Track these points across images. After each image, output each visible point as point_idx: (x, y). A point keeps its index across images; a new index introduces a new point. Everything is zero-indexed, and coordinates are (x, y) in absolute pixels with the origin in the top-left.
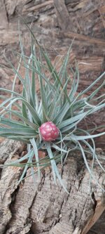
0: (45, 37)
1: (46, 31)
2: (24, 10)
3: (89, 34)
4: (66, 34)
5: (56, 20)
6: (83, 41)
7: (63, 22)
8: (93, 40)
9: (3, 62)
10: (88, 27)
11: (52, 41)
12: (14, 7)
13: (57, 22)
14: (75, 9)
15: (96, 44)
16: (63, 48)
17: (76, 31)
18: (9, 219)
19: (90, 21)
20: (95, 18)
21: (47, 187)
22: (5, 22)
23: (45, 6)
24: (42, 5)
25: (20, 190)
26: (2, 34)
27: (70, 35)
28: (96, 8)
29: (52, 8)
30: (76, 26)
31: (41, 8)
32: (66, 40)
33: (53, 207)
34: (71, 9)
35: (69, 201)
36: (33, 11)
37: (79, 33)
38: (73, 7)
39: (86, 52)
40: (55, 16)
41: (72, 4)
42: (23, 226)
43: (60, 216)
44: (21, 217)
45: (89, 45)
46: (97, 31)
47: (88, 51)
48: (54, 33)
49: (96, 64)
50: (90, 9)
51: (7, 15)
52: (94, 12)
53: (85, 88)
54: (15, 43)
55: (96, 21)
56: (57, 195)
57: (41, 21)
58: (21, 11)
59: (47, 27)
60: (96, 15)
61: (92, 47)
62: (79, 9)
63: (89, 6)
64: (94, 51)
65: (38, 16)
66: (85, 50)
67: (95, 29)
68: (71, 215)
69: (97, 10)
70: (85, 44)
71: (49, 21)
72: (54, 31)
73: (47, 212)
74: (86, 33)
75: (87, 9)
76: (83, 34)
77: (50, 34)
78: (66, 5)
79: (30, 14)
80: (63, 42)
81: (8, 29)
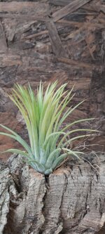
0: (41, 61)
1: (42, 56)
2: (22, 38)
3: (78, 59)
4: (59, 59)
5: (51, 47)
6: (73, 65)
7: (56, 49)
8: (82, 65)
9: (3, 82)
10: (78, 54)
11: (47, 65)
12: (13, 35)
13: (52, 48)
14: (66, 39)
15: (84, 68)
16: (57, 71)
17: (68, 56)
18: (43, 222)
19: (79, 49)
20: (83, 47)
21: (71, 186)
22: (4, 48)
23: (41, 35)
24: (39, 34)
25: (48, 193)
26: (2, 58)
27: (62, 60)
28: (83, 39)
29: (48, 37)
30: (67, 53)
31: (37, 36)
32: (60, 64)
33: (80, 201)
34: (63, 39)
35: (92, 193)
36: (30, 39)
37: (70, 58)
38: (65, 37)
39: (76, 74)
40: (50, 44)
41: (64, 35)
42: (56, 226)
43: (88, 207)
44: (53, 218)
45: (78, 68)
46: (85, 57)
47: (78, 73)
48: (49, 58)
49: (85, 84)
50: (79, 39)
51: (7, 41)
52: (82, 42)
53: (76, 104)
54: (14, 66)
55: (84, 49)
56: (81, 191)
57: (37, 48)
58: (20, 38)
59: (42, 53)
60: (84, 44)
61: (81, 70)
62: (70, 39)
63: (78, 36)
64: (83, 73)
65: (35, 43)
66: (75, 72)
67: (83, 55)
68: (96, 204)
69: (84, 40)
70: (75, 67)
71: (45, 48)
72: (49, 56)
73: (76, 207)
74: (76, 59)
75: (76, 39)
76: (74, 60)
77: (46, 59)
78: (59, 35)
79: (27, 42)
80: (56, 65)
81: (7, 53)
